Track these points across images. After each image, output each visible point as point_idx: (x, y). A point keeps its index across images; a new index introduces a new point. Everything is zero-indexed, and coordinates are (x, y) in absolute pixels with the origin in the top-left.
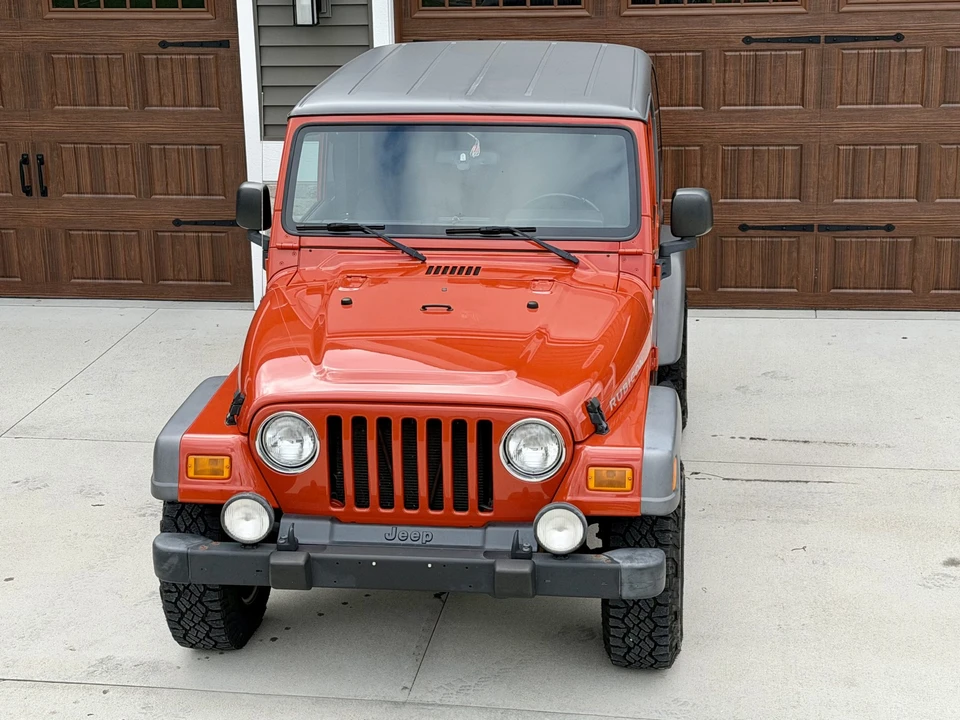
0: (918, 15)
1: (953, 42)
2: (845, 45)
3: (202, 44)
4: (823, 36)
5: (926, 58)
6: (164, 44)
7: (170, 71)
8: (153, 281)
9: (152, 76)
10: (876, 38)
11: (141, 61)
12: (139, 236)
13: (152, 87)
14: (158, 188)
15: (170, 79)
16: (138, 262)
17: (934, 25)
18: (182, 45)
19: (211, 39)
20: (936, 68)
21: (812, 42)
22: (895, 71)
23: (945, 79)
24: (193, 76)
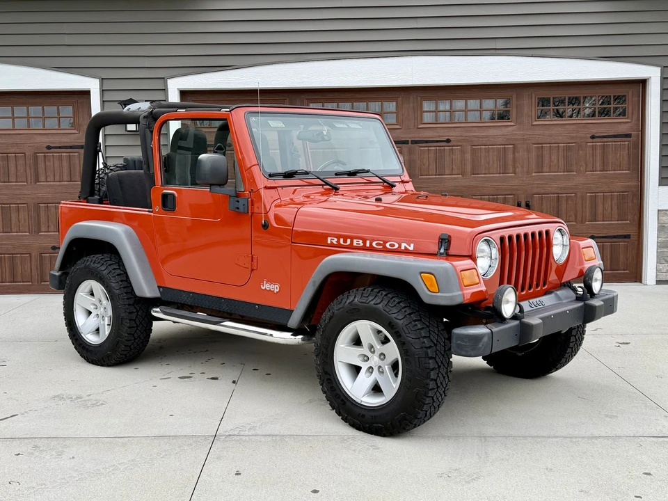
0: (457, 129)
1: (475, 143)
2: (421, 145)
3: (71, 147)
4: (410, 140)
5: (463, 152)
6: (49, 148)
7: (52, 163)
8: (38, 282)
9: (41, 166)
10: (437, 141)
11: (36, 158)
12: (30, 256)
13: (41, 171)
14: (43, 229)
15: (52, 168)
16: (29, 271)
17: (466, 134)
18: (60, 148)
19: (77, 144)
20: (468, 156)
21: (404, 143)
22: (447, 159)
23: (473, 161)
24: (65, 164)
